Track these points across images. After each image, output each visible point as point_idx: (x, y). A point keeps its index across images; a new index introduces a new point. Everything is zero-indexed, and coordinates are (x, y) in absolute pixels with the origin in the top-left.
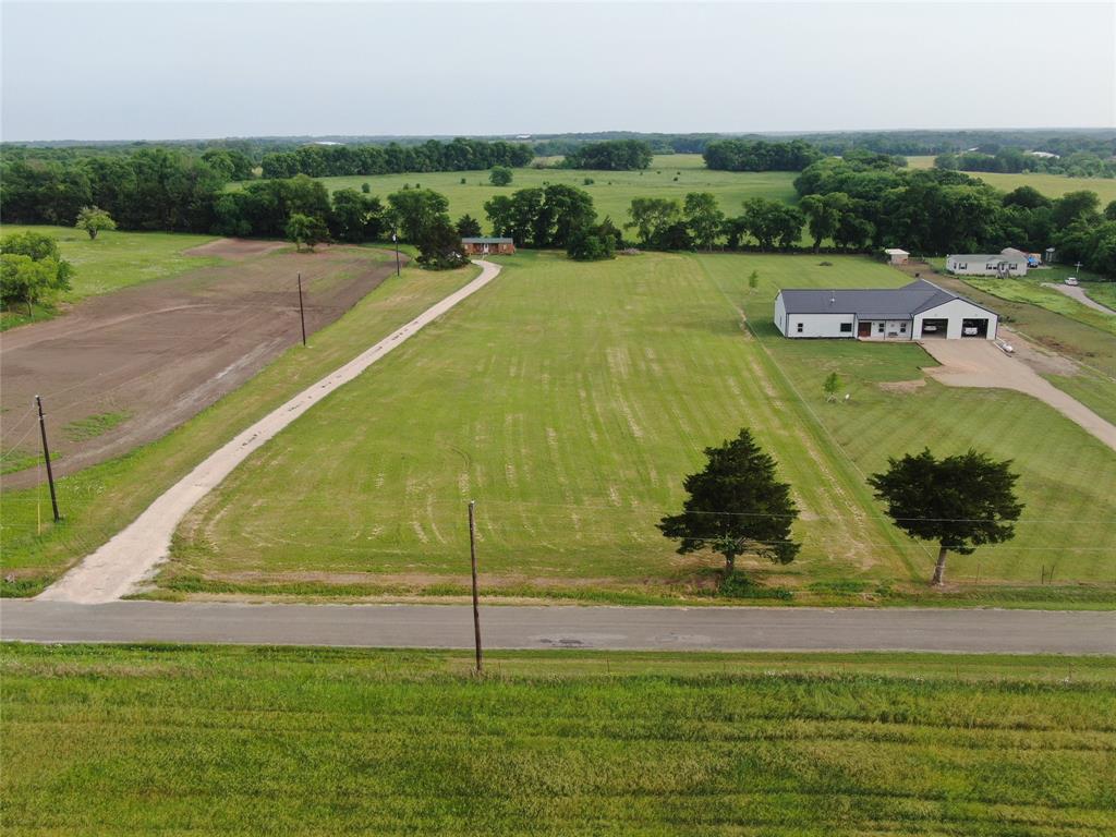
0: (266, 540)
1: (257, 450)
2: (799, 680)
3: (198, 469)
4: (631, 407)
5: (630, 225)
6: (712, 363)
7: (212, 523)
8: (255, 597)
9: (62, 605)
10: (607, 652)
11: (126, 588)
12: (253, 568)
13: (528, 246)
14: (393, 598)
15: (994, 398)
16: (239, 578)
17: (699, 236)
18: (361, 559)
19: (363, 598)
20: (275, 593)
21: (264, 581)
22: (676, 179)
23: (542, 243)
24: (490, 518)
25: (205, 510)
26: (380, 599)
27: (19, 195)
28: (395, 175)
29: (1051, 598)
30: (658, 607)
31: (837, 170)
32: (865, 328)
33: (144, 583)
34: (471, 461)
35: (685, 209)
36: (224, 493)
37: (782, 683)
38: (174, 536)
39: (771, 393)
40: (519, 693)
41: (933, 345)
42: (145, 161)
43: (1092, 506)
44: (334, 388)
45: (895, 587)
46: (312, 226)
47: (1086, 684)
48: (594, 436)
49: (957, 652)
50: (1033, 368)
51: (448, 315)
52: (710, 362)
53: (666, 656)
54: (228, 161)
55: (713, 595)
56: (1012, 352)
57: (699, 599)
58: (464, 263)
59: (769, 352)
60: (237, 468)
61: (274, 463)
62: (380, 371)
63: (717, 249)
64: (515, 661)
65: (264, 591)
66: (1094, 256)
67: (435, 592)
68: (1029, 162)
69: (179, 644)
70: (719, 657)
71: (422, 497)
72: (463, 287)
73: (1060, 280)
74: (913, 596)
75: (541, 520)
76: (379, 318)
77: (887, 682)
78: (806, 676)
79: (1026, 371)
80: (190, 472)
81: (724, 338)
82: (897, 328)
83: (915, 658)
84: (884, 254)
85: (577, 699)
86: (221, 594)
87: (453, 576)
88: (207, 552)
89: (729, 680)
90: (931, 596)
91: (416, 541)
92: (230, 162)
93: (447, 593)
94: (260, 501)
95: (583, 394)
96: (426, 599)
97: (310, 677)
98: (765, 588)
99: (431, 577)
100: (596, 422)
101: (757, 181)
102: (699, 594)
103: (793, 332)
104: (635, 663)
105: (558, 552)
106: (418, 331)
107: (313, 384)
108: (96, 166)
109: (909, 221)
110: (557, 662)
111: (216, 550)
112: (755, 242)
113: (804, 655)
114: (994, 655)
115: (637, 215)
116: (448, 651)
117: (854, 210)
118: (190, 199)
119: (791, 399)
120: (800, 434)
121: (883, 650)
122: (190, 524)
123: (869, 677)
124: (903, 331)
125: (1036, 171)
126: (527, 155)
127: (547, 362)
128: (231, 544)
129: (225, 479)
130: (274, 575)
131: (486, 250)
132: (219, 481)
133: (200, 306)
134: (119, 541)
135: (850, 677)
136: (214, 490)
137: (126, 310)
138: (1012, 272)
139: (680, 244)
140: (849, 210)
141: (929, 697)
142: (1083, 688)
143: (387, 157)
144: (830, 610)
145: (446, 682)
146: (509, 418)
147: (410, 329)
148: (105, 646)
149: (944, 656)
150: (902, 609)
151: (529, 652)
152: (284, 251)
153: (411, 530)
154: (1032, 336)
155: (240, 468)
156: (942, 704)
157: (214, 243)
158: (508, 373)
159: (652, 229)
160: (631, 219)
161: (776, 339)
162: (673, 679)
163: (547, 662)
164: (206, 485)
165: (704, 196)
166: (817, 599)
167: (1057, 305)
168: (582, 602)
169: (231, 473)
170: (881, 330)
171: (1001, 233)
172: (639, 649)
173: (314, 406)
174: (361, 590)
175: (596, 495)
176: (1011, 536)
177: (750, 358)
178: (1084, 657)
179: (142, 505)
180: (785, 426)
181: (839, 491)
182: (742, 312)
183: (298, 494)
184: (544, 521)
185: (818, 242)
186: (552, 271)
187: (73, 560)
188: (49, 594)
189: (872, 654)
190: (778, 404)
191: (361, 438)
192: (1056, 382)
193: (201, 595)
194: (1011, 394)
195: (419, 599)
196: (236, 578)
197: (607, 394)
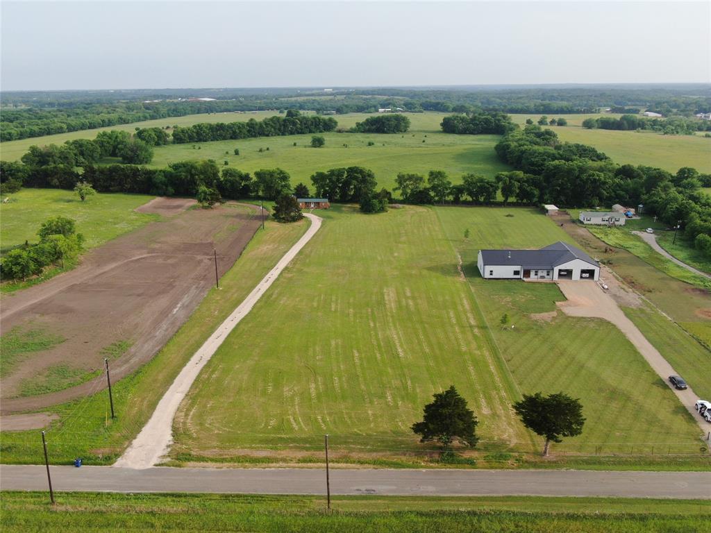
0: (219, 429)
1: (204, 367)
2: (474, 514)
3: (176, 381)
4: (398, 334)
5: (396, 189)
6: (442, 299)
7: (190, 417)
8: (218, 464)
9: (128, 470)
10: (387, 496)
11: (155, 460)
12: (215, 447)
13: (337, 201)
14: (285, 465)
15: (592, 325)
16: (209, 453)
17: (437, 196)
18: (267, 441)
19: (271, 465)
20: (226, 461)
21: (220, 455)
22: (424, 141)
23: (344, 200)
24: (327, 413)
25: (185, 408)
26: (278, 465)
27: (37, 171)
28: (253, 138)
29: (600, 463)
30: (411, 470)
31: (520, 142)
32: (527, 273)
33: (164, 456)
34: (315, 374)
35: (429, 180)
36: (193, 397)
37: (467, 515)
38: (173, 426)
39: (473, 322)
40: (348, 521)
41: (564, 285)
42: (106, 139)
43: (630, 404)
44: (239, 320)
45: (525, 457)
46: (212, 194)
47: (604, 515)
48: (378, 355)
49: (550, 496)
50: (617, 302)
51: (294, 261)
52: (440, 299)
53: (414, 498)
54: (153, 134)
55: (438, 462)
56: (607, 289)
57: (431, 465)
58: (301, 217)
59: (473, 289)
60: (195, 380)
61: (214, 376)
62: (261, 308)
63: (448, 203)
64: (345, 501)
65: (223, 460)
66: (664, 215)
67: (305, 461)
68: (641, 123)
69: (188, 493)
70: (440, 499)
71: (292, 398)
72: (301, 237)
73: (643, 229)
74: (533, 462)
75: (353, 414)
76: (256, 264)
77: (515, 514)
78: (478, 512)
79: (612, 304)
80: (172, 383)
81: (449, 278)
82: (544, 273)
83: (529, 499)
84: (544, 208)
85: (374, 524)
86: (202, 463)
87: (312, 452)
88: (190, 437)
89: (443, 513)
90: (542, 462)
91: (292, 429)
92: (154, 135)
93: (310, 461)
94: (211, 402)
95: (372, 325)
96: (300, 465)
97: (252, 513)
98: (463, 458)
99: (302, 452)
100: (379, 345)
101: (474, 143)
102: (431, 462)
103: (487, 275)
104: (400, 502)
105: (362, 435)
106: (279, 276)
107: (226, 318)
108: (77, 145)
109: (559, 188)
110: (364, 502)
111: (195, 435)
112: (469, 199)
113: (479, 498)
114: (567, 497)
115: (400, 183)
116: (313, 496)
117: (527, 181)
118: (138, 173)
119: (483, 327)
120: (486, 353)
121: (516, 495)
122: (179, 419)
123: (507, 511)
124: (548, 275)
125: (645, 129)
126: (333, 124)
127: (351, 300)
128: (201, 432)
129: (191, 388)
130: (226, 451)
131: (312, 206)
132: (188, 389)
133: (153, 254)
134: (146, 430)
135: (498, 512)
136: (186, 395)
137: (113, 259)
138: (617, 223)
139: (425, 200)
140: (524, 182)
141: (533, 522)
142: (603, 517)
143: (248, 128)
144: (493, 471)
145: (314, 515)
146: (333, 343)
147: (274, 274)
148: (154, 494)
149: (544, 498)
150: (527, 470)
151: (351, 496)
152: (194, 208)
153: (288, 421)
154: (620, 276)
155: (197, 380)
156: (538, 527)
157: (153, 201)
158: (331, 308)
159: (409, 191)
160: (397, 185)
161: (478, 280)
162: (418, 513)
163: (360, 502)
164: (182, 392)
165: (439, 173)
166: (486, 464)
167: (638, 251)
168: (375, 466)
169: (193, 384)
170: (536, 275)
171: (613, 194)
172: (402, 494)
173: (229, 335)
174: (269, 460)
175: (380, 397)
176: (580, 433)
177: (463, 295)
178: (609, 498)
179: (153, 406)
180: (479, 348)
181: (503, 393)
182: (460, 257)
183: (229, 397)
184: (355, 415)
185: (507, 199)
186: (351, 221)
187: (127, 443)
188: (119, 463)
189: (510, 497)
190: (476, 330)
191: (256, 358)
192: (628, 313)
193: (191, 464)
194: (602, 322)
195: (297, 465)
196: (207, 453)
197: (385, 324)
